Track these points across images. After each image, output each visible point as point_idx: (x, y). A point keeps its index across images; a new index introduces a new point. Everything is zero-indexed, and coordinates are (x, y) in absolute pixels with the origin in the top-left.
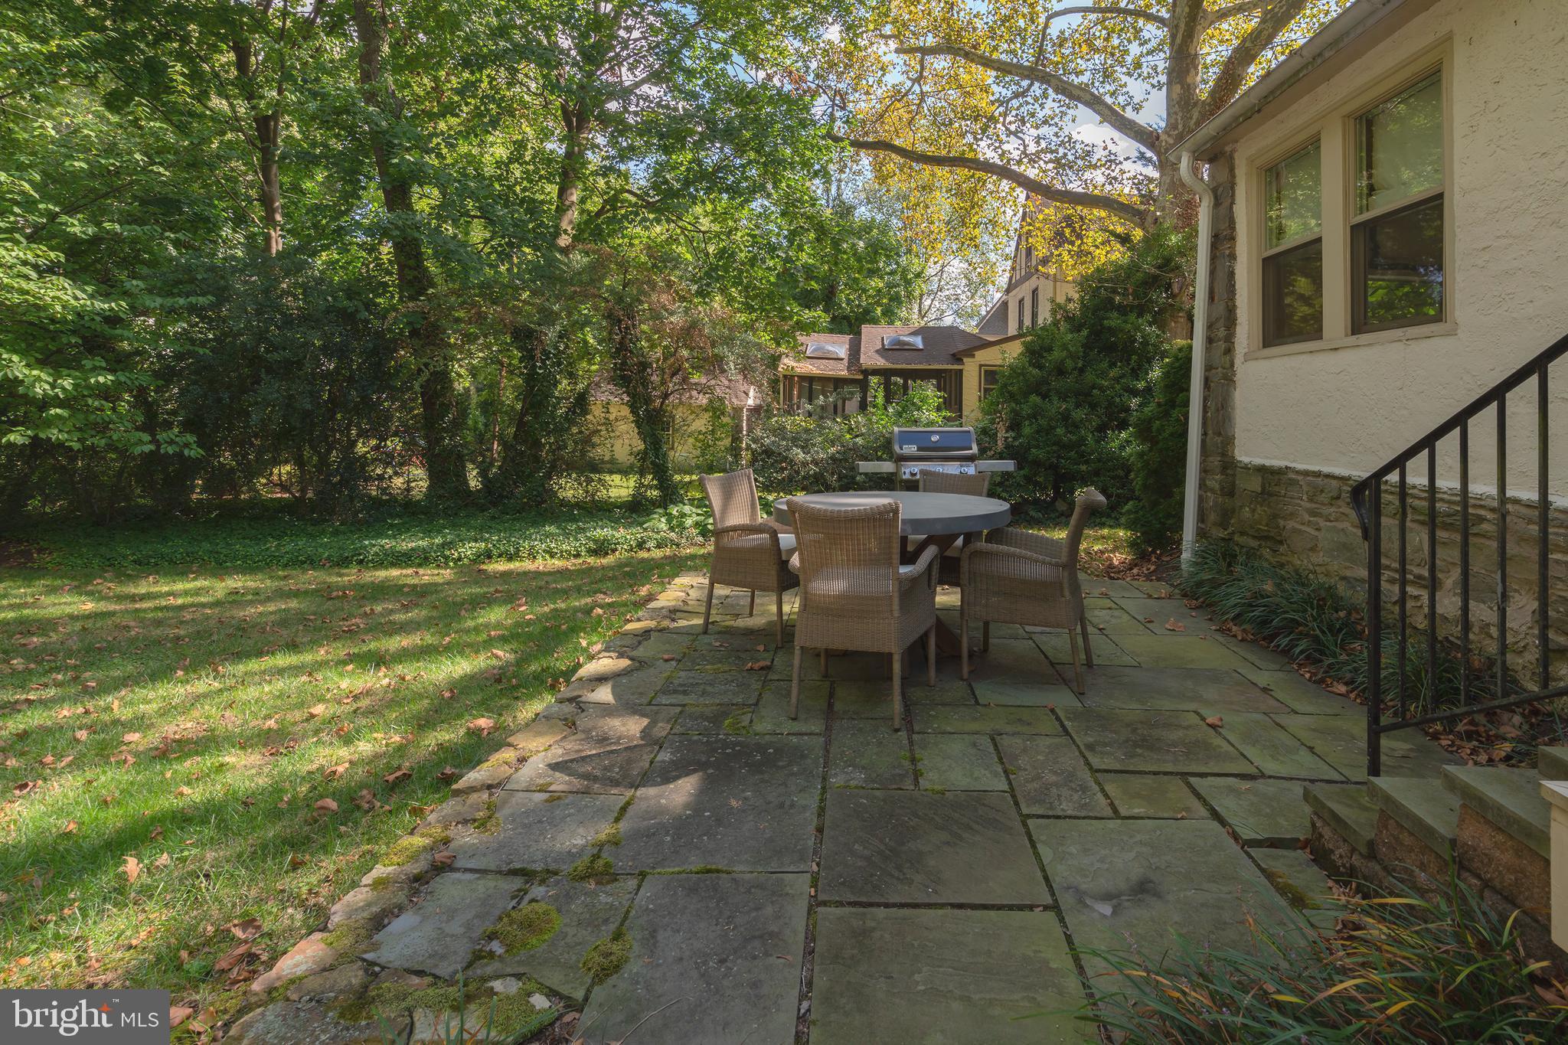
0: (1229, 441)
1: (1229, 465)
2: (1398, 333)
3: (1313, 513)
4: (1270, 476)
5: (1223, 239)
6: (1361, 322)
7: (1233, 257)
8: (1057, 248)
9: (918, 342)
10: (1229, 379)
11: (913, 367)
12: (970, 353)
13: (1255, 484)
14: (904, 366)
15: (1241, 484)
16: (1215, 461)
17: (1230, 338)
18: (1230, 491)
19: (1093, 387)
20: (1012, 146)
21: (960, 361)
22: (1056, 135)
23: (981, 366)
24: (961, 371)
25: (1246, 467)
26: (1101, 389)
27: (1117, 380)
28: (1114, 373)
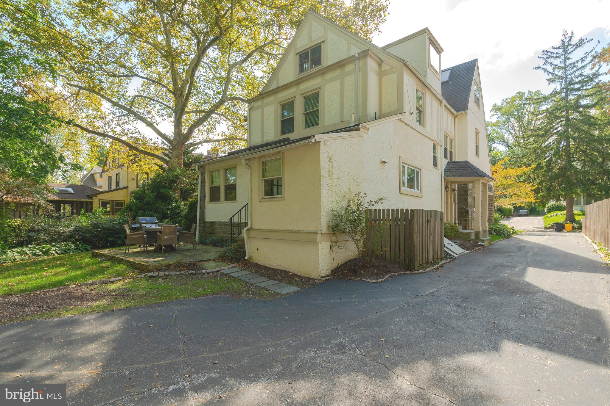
0: (204, 218)
1: (205, 222)
2: (231, 201)
3: (219, 228)
4: (212, 223)
5: (203, 182)
6: (226, 199)
7: (205, 186)
8: (132, 164)
9: (70, 190)
10: (204, 207)
11: (71, 200)
12: (96, 195)
13: (209, 225)
14: (67, 200)
15: (207, 225)
16: (202, 222)
17: (204, 200)
18: (205, 227)
19: (158, 208)
20: (118, 129)
21: (91, 198)
22: (135, 130)
23: (100, 200)
24: (92, 202)
25: (208, 222)
26: (160, 208)
27: (164, 206)
28: (163, 204)
